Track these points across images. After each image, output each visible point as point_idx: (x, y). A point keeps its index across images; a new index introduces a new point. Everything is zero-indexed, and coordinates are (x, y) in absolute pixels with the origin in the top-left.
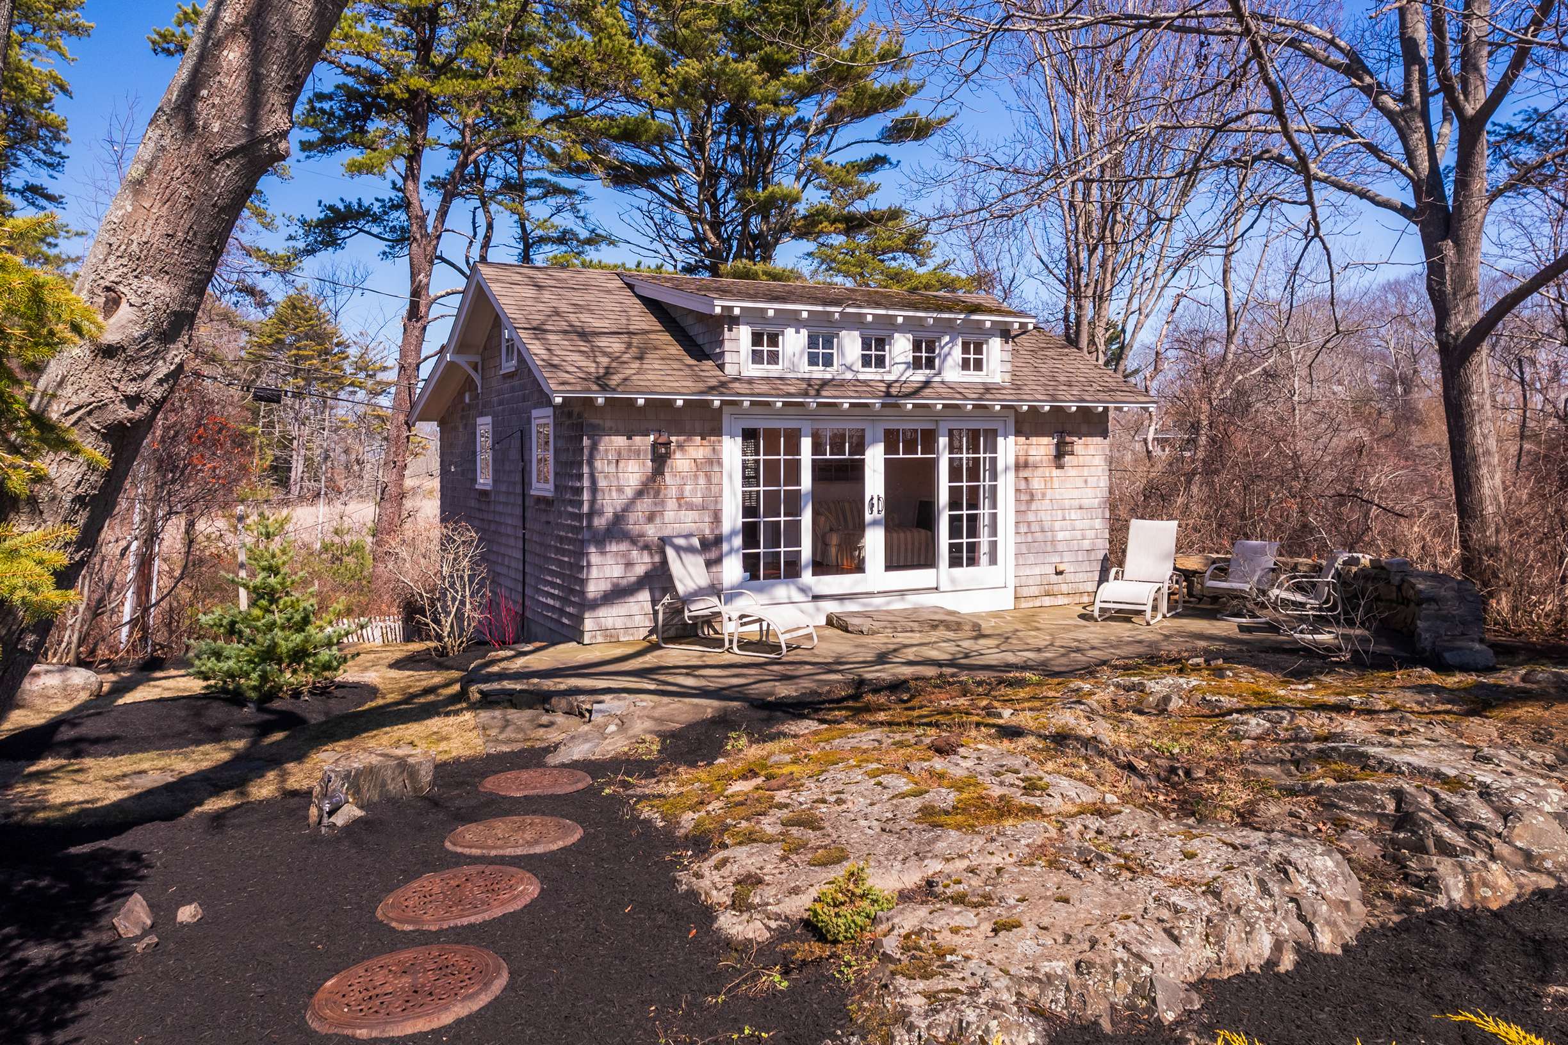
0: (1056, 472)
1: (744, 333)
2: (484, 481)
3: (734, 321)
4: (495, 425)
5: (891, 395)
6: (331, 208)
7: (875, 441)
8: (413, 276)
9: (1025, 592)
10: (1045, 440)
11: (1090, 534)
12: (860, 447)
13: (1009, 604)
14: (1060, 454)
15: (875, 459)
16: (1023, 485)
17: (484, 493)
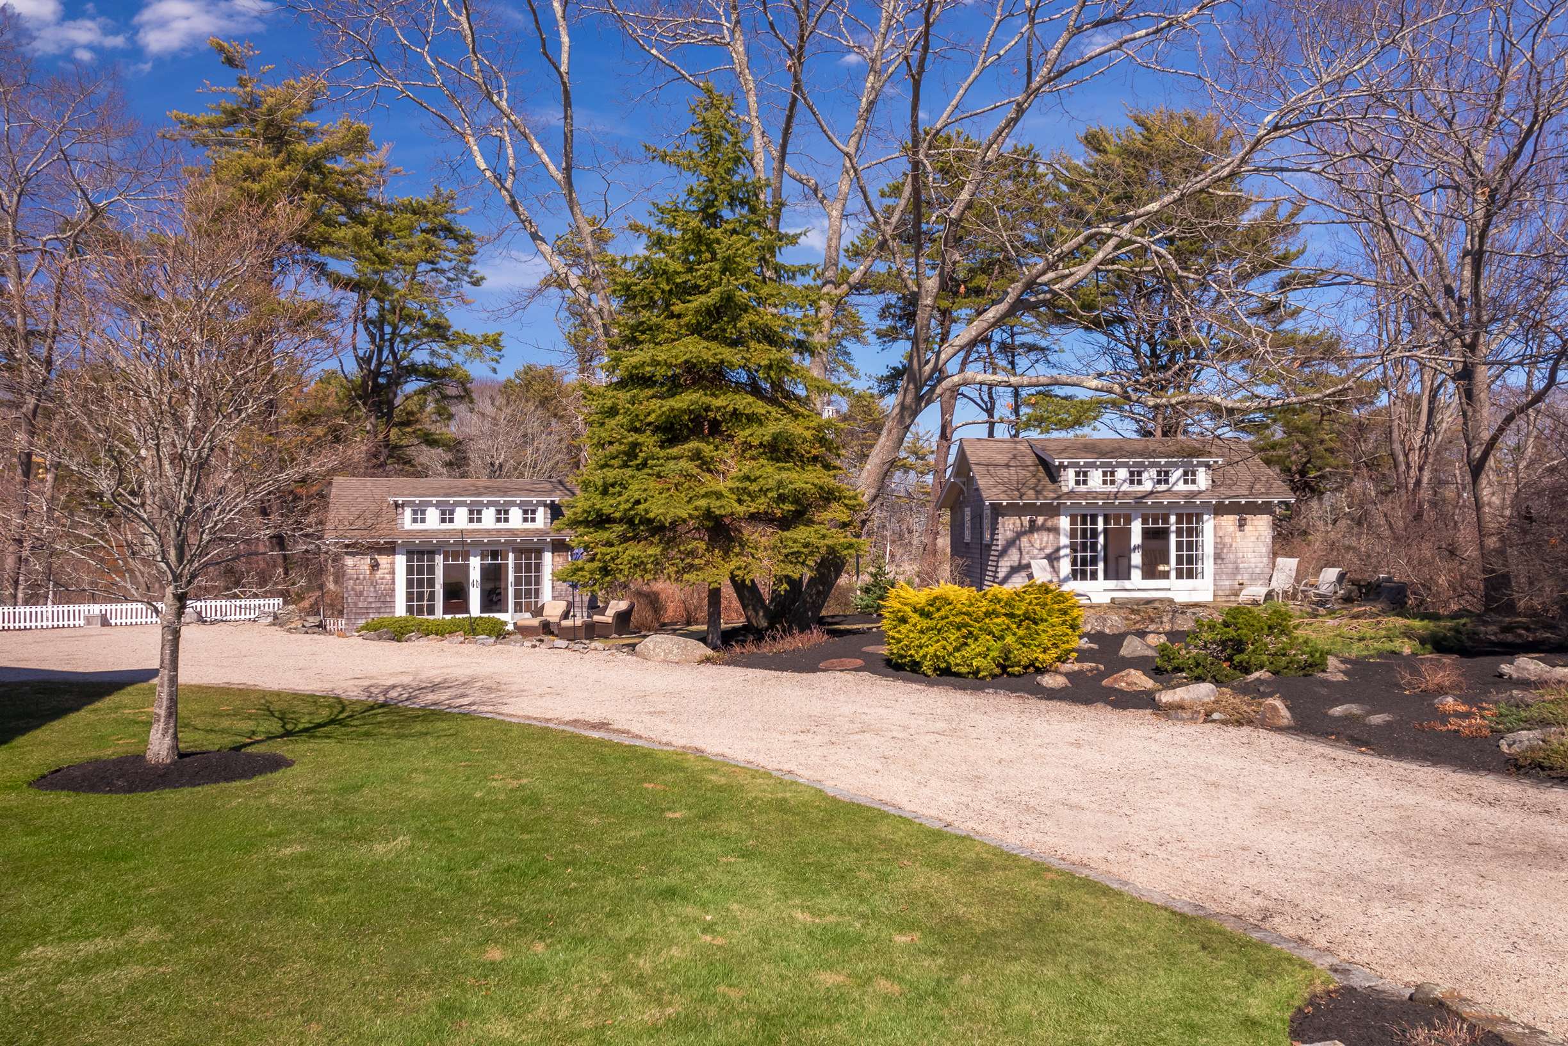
0: (1239, 534)
1: (1071, 473)
2: (967, 539)
3: (1065, 467)
4: (972, 511)
5: (1141, 498)
6: (894, 369)
7: (1136, 519)
8: (943, 415)
9: (1220, 593)
10: (1231, 517)
11: (1261, 565)
12: (1128, 520)
13: (1211, 599)
14: (1242, 525)
15: (1137, 527)
16: (1218, 540)
17: (967, 544)
